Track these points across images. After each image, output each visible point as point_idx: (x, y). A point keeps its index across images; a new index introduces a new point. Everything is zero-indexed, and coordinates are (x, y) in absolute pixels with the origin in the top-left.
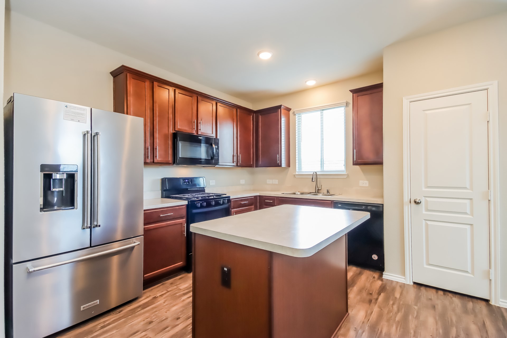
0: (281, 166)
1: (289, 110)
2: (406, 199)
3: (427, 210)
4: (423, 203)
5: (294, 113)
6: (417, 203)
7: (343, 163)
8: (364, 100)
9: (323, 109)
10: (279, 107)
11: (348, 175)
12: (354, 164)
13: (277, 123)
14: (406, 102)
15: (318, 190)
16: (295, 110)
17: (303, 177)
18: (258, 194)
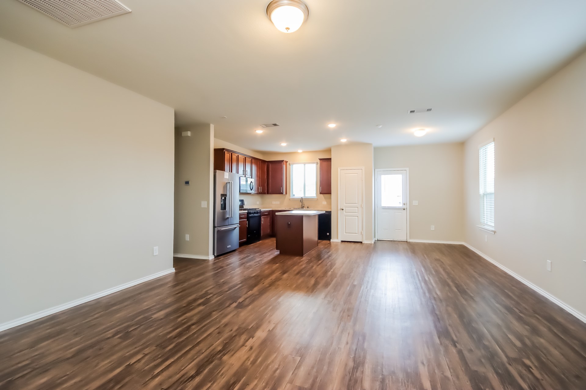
0: (283, 194)
1: (287, 162)
2: (339, 209)
3: (345, 212)
4: (344, 209)
5: (289, 164)
6: (342, 210)
7: (315, 192)
8: (325, 163)
9: (305, 164)
10: (283, 161)
11: (317, 199)
12: (320, 194)
13: (281, 169)
14: (339, 170)
15: (303, 206)
16: (290, 163)
17: (295, 200)
18: (271, 209)
